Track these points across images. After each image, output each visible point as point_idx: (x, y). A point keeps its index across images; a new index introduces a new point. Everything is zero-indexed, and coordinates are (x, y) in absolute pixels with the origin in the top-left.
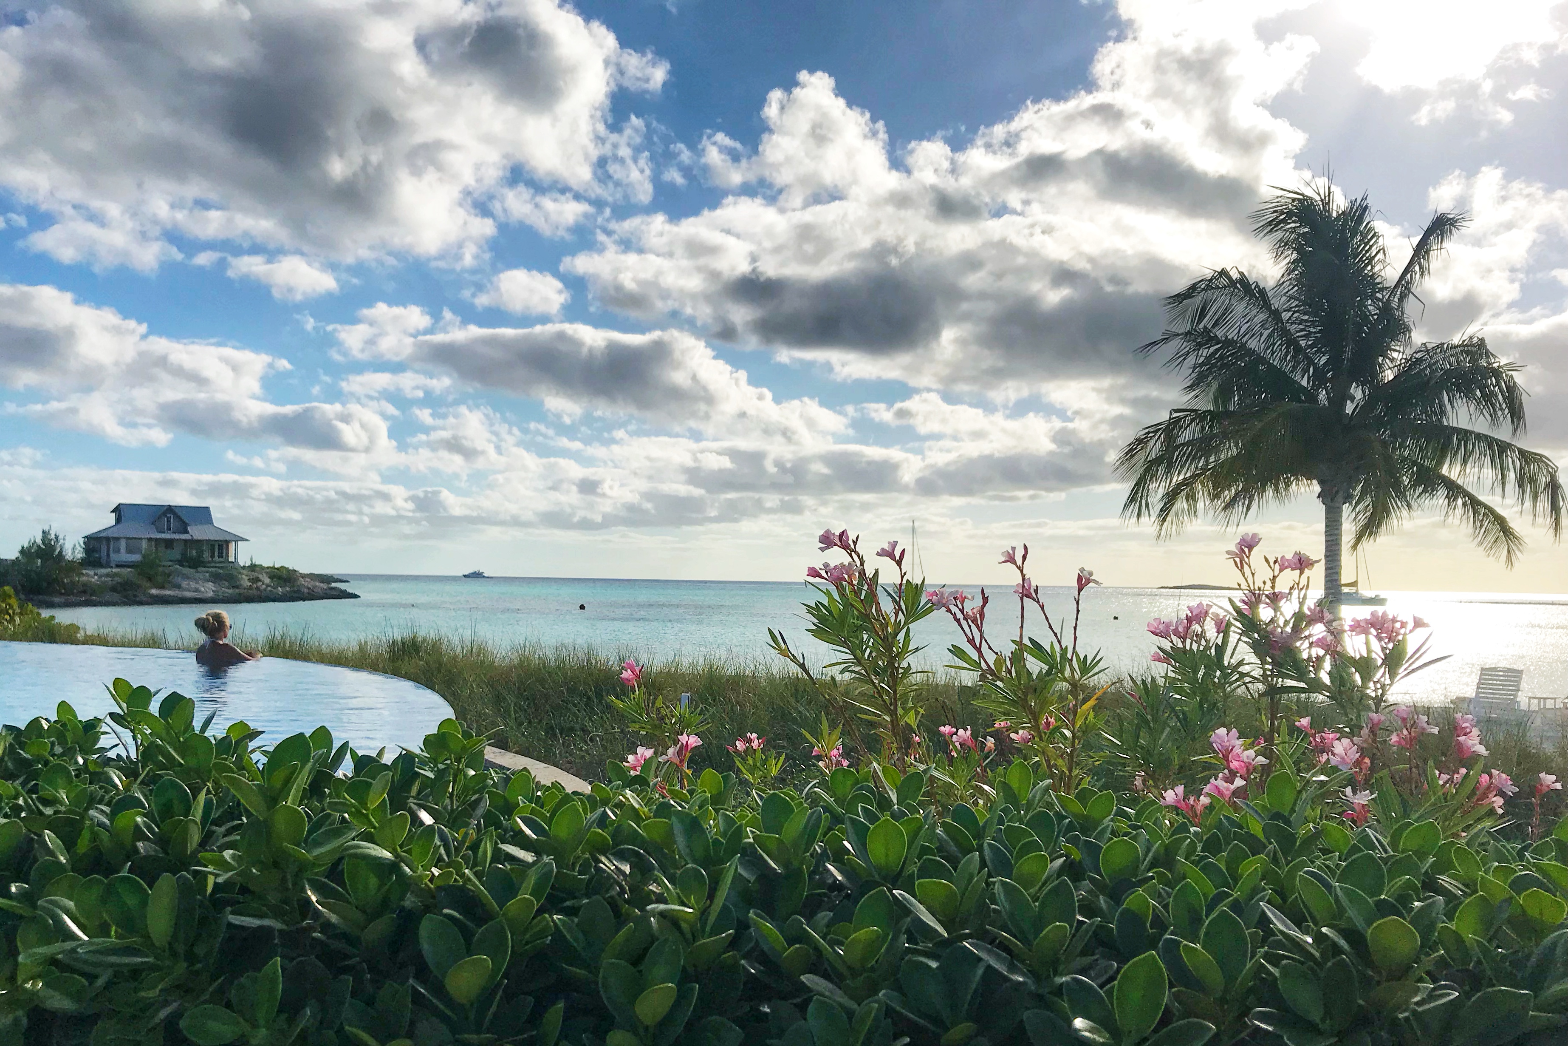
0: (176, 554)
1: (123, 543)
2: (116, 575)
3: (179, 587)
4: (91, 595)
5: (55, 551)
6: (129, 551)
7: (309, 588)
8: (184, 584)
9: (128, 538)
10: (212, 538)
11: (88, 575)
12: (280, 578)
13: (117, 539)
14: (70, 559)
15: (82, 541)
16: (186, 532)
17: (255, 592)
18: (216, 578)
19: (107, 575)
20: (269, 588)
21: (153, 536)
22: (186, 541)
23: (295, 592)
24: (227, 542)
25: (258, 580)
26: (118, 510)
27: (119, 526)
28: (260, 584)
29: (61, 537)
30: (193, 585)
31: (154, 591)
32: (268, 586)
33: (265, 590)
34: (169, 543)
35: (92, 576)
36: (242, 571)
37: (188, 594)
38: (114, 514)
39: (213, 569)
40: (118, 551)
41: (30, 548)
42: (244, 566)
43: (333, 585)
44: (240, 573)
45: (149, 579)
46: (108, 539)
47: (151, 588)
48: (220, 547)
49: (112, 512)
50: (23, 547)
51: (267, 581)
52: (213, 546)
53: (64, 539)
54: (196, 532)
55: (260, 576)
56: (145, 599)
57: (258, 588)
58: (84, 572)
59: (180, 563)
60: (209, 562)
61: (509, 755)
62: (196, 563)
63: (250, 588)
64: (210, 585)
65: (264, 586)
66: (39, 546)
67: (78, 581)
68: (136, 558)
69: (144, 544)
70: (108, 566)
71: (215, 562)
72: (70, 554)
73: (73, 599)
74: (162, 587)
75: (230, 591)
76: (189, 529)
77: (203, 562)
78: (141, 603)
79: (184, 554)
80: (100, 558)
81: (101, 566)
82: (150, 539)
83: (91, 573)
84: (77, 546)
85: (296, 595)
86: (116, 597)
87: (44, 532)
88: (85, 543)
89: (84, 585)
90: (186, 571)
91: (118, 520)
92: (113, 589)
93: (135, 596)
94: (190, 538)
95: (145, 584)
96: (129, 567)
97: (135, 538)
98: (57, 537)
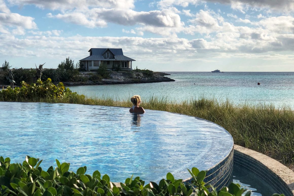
0: (111, 66)
1: (93, 62)
2: (90, 74)
3: (112, 78)
4: (83, 81)
5: (70, 66)
6: (95, 66)
7: (157, 78)
8: (113, 77)
9: (94, 61)
10: (123, 60)
11: (81, 74)
12: (146, 74)
13: (91, 61)
14: (75, 68)
15: (79, 62)
16: (114, 58)
17: (138, 79)
18: (124, 74)
19: (88, 74)
20: (143, 78)
21: (103, 60)
22: (114, 61)
23: (152, 79)
24: (128, 62)
25: (139, 75)
26: (91, 51)
27: (92, 56)
28: (140, 76)
29: (72, 61)
30: (117, 77)
31: (103, 80)
32: (142, 77)
33: (141, 78)
34: (108, 62)
35: (83, 75)
36: (133, 72)
37: (115, 81)
38: (89, 52)
39: (123, 72)
40: (91, 65)
41: (62, 65)
42: (134, 70)
43: (165, 76)
44: (133, 73)
45: (102, 75)
46: (88, 61)
47: (102, 79)
48: (126, 63)
49: (89, 51)
50: (59, 65)
51: (142, 75)
52: (123, 63)
53: (73, 62)
54: (117, 58)
55: (140, 74)
56: (100, 82)
57: (139, 78)
58: (80, 73)
59: (112, 69)
60: (122, 69)
61: (246, 149)
62: (118, 70)
63: (136, 78)
64: (122, 77)
65: (141, 77)
66: (65, 64)
67: (78, 77)
68: (98, 68)
69: (100, 63)
70: (87, 71)
71: (124, 69)
72: (75, 67)
73: (77, 83)
74: (106, 78)
75: (129, 79)
76: (115, 57)
77: (120, 69)
78: (99, 84)
79: (113, 66)
80: (85, 68)
81: (86, 71)
82: (102, 61)
83: (82, 73)
84: (78, 64)
85: (152, 80)
86: (90, 82)
87: (67, 59)
88: (80, 63)
89: (80, 78)
90: (114, 72)
91: (91, 54)
92: (90, 79)
93: (97, 82)
94: (115, 60)
95: (100, 77)
96: (95, 71)
97: (97, 61)
98: (71, 61)
